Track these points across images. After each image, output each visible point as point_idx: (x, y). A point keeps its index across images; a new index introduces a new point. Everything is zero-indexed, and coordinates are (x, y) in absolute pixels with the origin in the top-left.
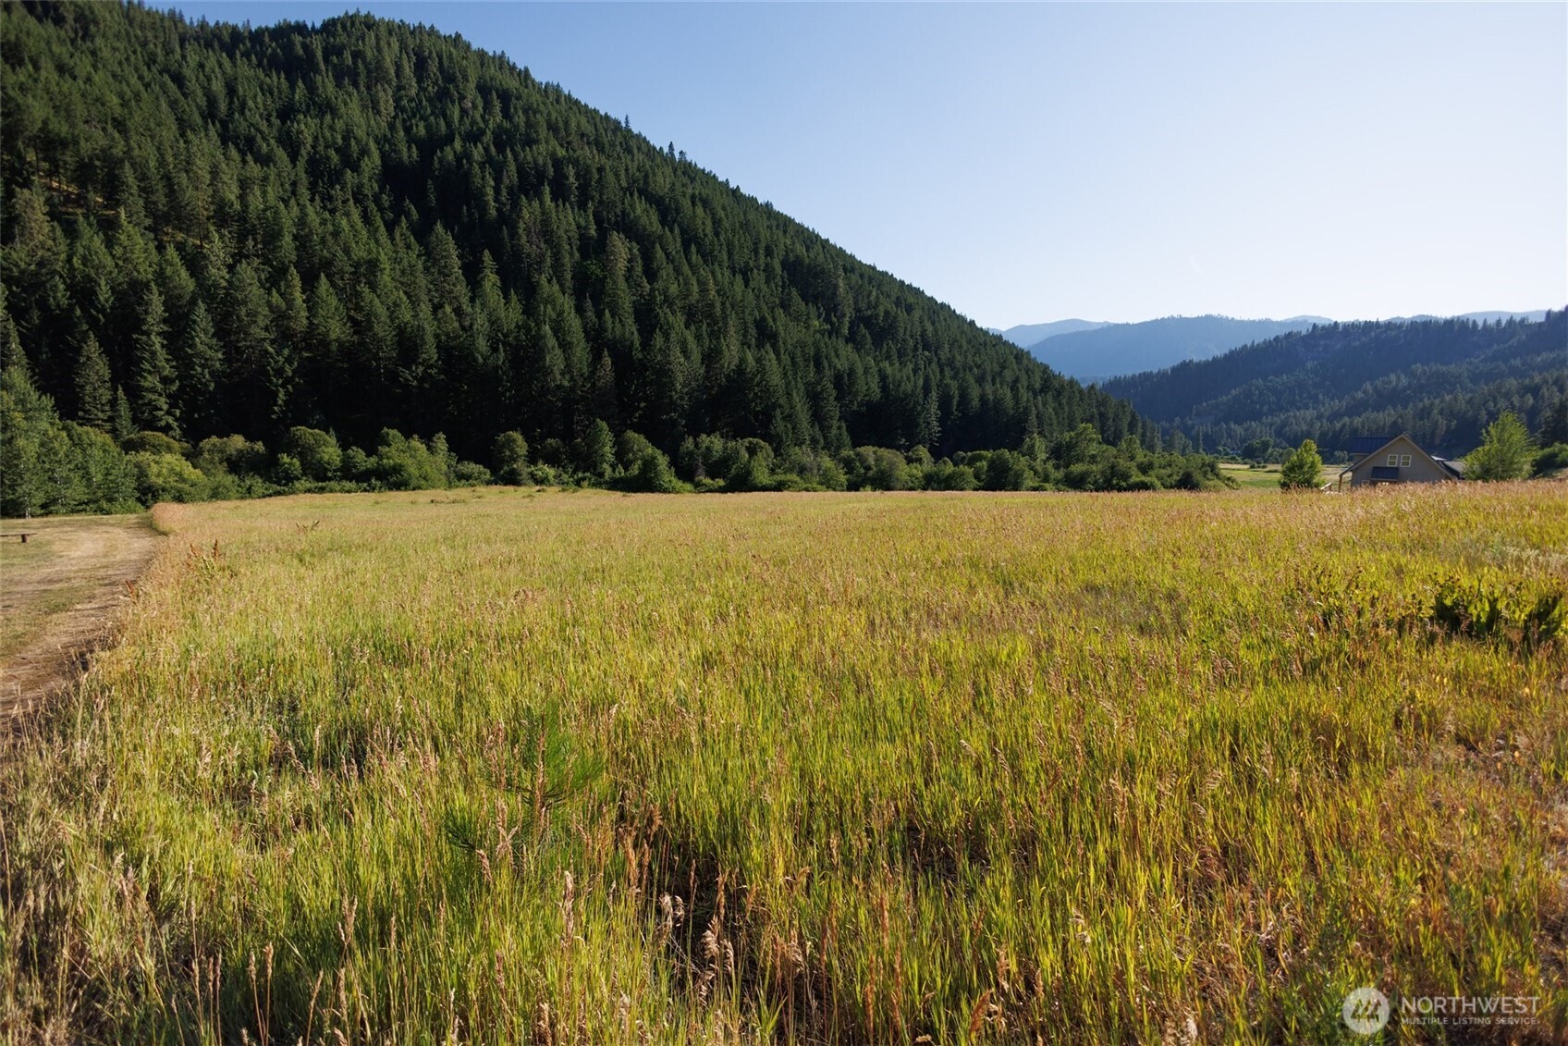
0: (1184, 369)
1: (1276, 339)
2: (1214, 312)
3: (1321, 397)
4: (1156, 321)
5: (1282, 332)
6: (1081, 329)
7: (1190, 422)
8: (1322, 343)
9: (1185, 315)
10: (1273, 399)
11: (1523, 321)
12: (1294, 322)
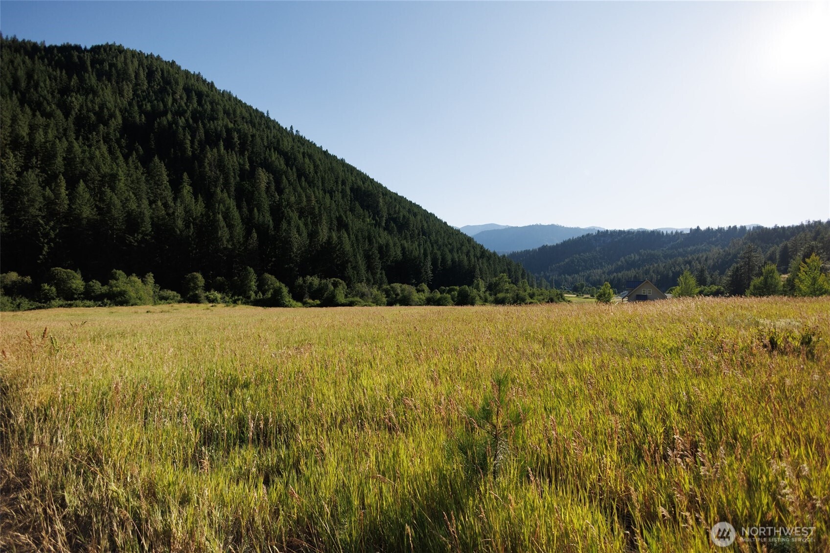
0: (544, 249)
1: (583, 236)
2: (555, 224)
3: (603, 263)
4: (530, 226)
5: (585, 233)
6: (497, 228)
7: (548, 274)
8: (602, 239)
9: (543, 224)
10: (583, 264)
11: (681, 232)
12: (589, 229)
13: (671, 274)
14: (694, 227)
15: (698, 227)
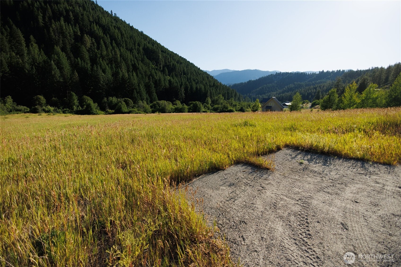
0: (250, 81)
1: (269, 75)
2: (257, 69)
3: (277, 89)
4: (245, 70)
5: (270, 74)
6: (228, 71)
7: (251, 95)
8: (278, 77)
9: (251, 69)
10: (268, 89)
11: (315, 73)
12: (273, 72)
13: (306, 94)
14: (321, 71)
15: (323, 71)
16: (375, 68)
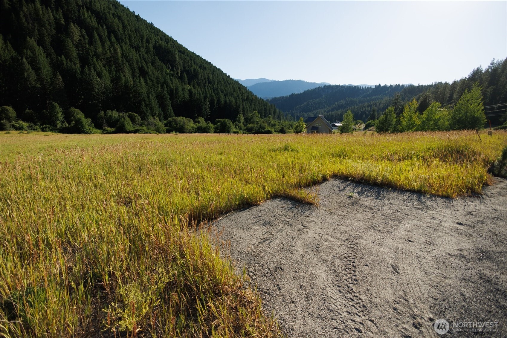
0: (293, 96)
1: (316, 88)
3: (326, 106)
4: (286, 81)
5: (317, 86)
6: (266, 81)
7: (293, 112)
8: (327, 90)
10: (314, 106)
11: (370, 87)
12: (321, 84)
13: (360, 113)
14: (378, 84)
15: (380, 84)
16: (439, 83)
